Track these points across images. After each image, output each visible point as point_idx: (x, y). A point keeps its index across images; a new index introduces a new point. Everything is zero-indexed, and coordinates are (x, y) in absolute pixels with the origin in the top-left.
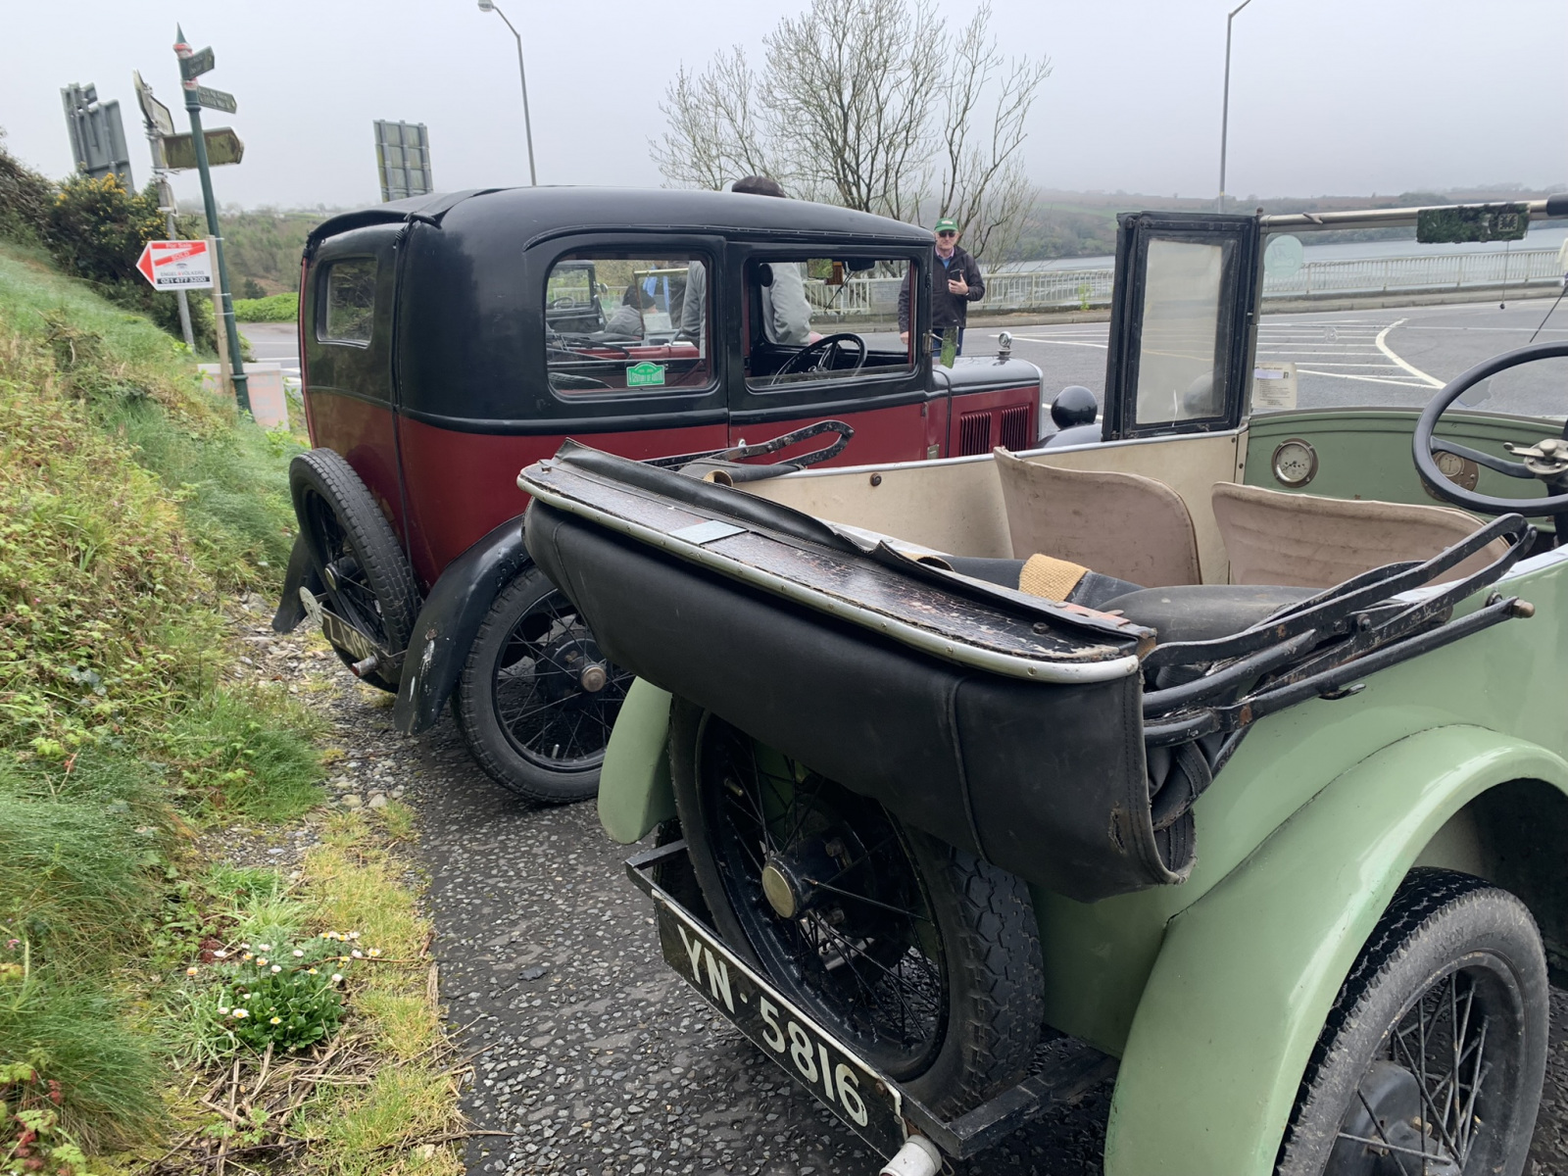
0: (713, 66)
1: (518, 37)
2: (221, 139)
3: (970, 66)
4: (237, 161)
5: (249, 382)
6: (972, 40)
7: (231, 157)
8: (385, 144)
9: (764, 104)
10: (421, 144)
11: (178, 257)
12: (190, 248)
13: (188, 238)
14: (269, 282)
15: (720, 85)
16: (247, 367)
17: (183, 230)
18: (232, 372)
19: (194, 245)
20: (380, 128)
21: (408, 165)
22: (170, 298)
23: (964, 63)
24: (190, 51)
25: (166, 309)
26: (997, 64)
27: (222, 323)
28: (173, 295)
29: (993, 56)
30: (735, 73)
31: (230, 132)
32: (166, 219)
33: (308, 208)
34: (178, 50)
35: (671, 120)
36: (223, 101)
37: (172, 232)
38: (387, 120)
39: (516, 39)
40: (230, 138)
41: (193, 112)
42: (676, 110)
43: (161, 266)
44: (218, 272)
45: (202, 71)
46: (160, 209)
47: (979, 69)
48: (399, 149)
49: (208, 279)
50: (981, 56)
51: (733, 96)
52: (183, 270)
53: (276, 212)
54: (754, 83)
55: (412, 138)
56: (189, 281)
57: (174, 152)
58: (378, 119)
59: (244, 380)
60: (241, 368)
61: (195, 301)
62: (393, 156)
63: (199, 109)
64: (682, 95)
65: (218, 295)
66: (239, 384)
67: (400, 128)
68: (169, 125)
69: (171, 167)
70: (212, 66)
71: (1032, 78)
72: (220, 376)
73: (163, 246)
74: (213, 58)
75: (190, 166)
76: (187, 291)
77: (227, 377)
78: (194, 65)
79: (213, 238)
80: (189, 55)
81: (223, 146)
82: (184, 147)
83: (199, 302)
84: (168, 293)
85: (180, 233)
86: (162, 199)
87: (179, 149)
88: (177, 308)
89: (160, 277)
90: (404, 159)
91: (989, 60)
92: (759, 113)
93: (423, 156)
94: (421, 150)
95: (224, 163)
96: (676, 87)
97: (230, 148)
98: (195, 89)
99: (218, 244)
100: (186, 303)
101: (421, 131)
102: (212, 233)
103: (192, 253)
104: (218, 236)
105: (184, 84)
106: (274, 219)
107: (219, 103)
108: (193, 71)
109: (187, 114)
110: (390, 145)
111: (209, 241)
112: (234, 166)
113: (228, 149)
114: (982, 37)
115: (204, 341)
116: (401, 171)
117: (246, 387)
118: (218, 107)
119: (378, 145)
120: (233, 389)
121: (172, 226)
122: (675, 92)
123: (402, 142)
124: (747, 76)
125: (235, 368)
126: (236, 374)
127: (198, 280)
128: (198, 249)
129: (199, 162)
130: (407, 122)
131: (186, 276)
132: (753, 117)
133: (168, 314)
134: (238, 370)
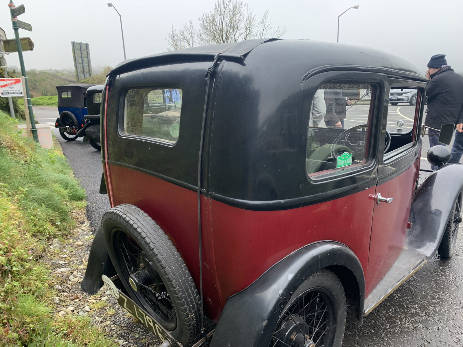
0: (183, 27)
1: (120, 16)
2: (25, 41)
3: (262, 29)
4: (32, 49)
5: (38, 131)
6: (263, 21)
7: (29, 48)
8: (75, 49)
9: (199, 39)
10: (87, 49)
11: (10, 84)
12: (15, 81)
13: (12, 77)
14: (34, 92)
15: (185, 33)
16: (37, 126)
17: (10, 75)
18: (31, 127)
19: (16, 80)
20: (73, 44)
21: (83, 56)
22: (5, 99)
23: (261, 28)
24: (15, 6)
25: (4, 103)
26: (270, 29)
27: (27, 109)
28: (7, 99)
29: (269, 26)
30: (190, 29)
31: (29, 39)
32: (4, 70)
33: (46, 70)
34: (10, 6)
35: (170, 44)
36: (27, 26)
37: (6, 75)
38: (76, 42)
39: (119, 16)
40: (29, 41)
41: (16, 30)
42: (171, 40)
43: (3, 88)
44: (25, 90)
45: (20, 14)
46: (2, 67)
47: (265, 30)
48: (80, 51)
49: (21, 93)
50: (266, 26)
51: (189, 37)
52: (12, 89)
53: (36, 71)
54: (196, 33)
55: (84, 47)
56: (14, 93)
57: (7, 46)
58: (73, 41)
59: (36, 131)
60: (35, 126)
61: (15, 100)
62: (78, 53)
63: (18, 29)
64: (172, 35)
65: (26, 99)
66: (34, 132)
67: (80, 44)
68: (5, 37)
69: (6, 51)
70: (24, 12)
71: (280, 33)
72: (27, 129)
73: (4, 80)
74: (24, 8)
75: (13, 51)
76: (12, 97)
77: (29, 130)
78: (16, 12)
79: (24, 77)
80: (14, 8)
81: (26, 44)
82: (11, 44)
83: (16, 101)
84: (5, 98)
85: (9, 76)
86: (2, 63)
87: (9, 44)
88: (8, 103)
89: (2, 92)
90: (81, 54)
91: (268, 28)
92: (197, 42)
93: (88, 53)
94: (87, 51)
95: (26, 50)
96: (171, 33)
97: (29, 45)
98: (17, 21)
99: (26, 79)
100: (12, 101)
101: (87, 45)
102: (23, 75)
103: (15, 83)
104: (25, 77)
105: (12, 19)
106: (35, 73)
107: (26, 27)
108: (16, 14)
109: (13, 30)
110: (77, 50)
111: (22, 79)
112: (31, 51)
113: (28, 45)
114: (266, 20)
115: (18, 115)
116: (81, 58)
117: (37, 133)
118: (25, 29)
119: (73, 49)
120: (32, 134)
121: (6, 73)
122: (171, 35)
123: (81, 49)
124: (194, 30)
125: (32, 126)
126: (33, 128)
127: (18, 93)
128: (18, 81)
129: (18, 49)
130: (82, 42)
131: (13, 92)
132: (195, 43)
133: (5, 105)
134: (33, 127)
